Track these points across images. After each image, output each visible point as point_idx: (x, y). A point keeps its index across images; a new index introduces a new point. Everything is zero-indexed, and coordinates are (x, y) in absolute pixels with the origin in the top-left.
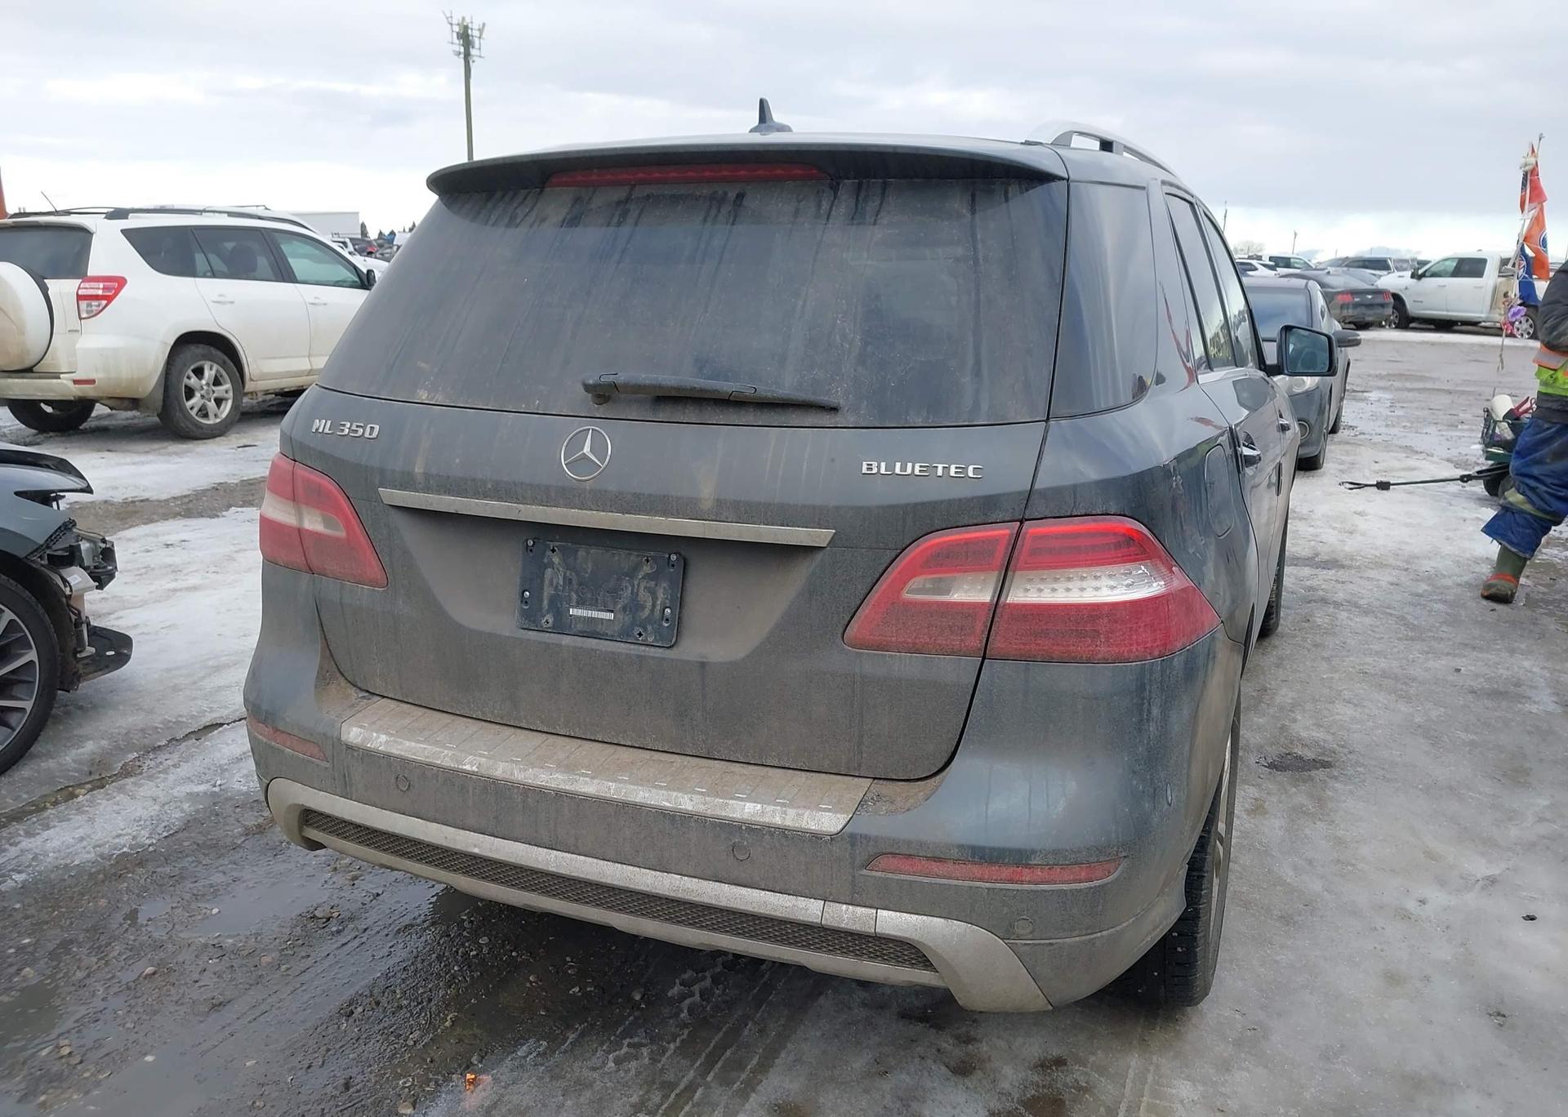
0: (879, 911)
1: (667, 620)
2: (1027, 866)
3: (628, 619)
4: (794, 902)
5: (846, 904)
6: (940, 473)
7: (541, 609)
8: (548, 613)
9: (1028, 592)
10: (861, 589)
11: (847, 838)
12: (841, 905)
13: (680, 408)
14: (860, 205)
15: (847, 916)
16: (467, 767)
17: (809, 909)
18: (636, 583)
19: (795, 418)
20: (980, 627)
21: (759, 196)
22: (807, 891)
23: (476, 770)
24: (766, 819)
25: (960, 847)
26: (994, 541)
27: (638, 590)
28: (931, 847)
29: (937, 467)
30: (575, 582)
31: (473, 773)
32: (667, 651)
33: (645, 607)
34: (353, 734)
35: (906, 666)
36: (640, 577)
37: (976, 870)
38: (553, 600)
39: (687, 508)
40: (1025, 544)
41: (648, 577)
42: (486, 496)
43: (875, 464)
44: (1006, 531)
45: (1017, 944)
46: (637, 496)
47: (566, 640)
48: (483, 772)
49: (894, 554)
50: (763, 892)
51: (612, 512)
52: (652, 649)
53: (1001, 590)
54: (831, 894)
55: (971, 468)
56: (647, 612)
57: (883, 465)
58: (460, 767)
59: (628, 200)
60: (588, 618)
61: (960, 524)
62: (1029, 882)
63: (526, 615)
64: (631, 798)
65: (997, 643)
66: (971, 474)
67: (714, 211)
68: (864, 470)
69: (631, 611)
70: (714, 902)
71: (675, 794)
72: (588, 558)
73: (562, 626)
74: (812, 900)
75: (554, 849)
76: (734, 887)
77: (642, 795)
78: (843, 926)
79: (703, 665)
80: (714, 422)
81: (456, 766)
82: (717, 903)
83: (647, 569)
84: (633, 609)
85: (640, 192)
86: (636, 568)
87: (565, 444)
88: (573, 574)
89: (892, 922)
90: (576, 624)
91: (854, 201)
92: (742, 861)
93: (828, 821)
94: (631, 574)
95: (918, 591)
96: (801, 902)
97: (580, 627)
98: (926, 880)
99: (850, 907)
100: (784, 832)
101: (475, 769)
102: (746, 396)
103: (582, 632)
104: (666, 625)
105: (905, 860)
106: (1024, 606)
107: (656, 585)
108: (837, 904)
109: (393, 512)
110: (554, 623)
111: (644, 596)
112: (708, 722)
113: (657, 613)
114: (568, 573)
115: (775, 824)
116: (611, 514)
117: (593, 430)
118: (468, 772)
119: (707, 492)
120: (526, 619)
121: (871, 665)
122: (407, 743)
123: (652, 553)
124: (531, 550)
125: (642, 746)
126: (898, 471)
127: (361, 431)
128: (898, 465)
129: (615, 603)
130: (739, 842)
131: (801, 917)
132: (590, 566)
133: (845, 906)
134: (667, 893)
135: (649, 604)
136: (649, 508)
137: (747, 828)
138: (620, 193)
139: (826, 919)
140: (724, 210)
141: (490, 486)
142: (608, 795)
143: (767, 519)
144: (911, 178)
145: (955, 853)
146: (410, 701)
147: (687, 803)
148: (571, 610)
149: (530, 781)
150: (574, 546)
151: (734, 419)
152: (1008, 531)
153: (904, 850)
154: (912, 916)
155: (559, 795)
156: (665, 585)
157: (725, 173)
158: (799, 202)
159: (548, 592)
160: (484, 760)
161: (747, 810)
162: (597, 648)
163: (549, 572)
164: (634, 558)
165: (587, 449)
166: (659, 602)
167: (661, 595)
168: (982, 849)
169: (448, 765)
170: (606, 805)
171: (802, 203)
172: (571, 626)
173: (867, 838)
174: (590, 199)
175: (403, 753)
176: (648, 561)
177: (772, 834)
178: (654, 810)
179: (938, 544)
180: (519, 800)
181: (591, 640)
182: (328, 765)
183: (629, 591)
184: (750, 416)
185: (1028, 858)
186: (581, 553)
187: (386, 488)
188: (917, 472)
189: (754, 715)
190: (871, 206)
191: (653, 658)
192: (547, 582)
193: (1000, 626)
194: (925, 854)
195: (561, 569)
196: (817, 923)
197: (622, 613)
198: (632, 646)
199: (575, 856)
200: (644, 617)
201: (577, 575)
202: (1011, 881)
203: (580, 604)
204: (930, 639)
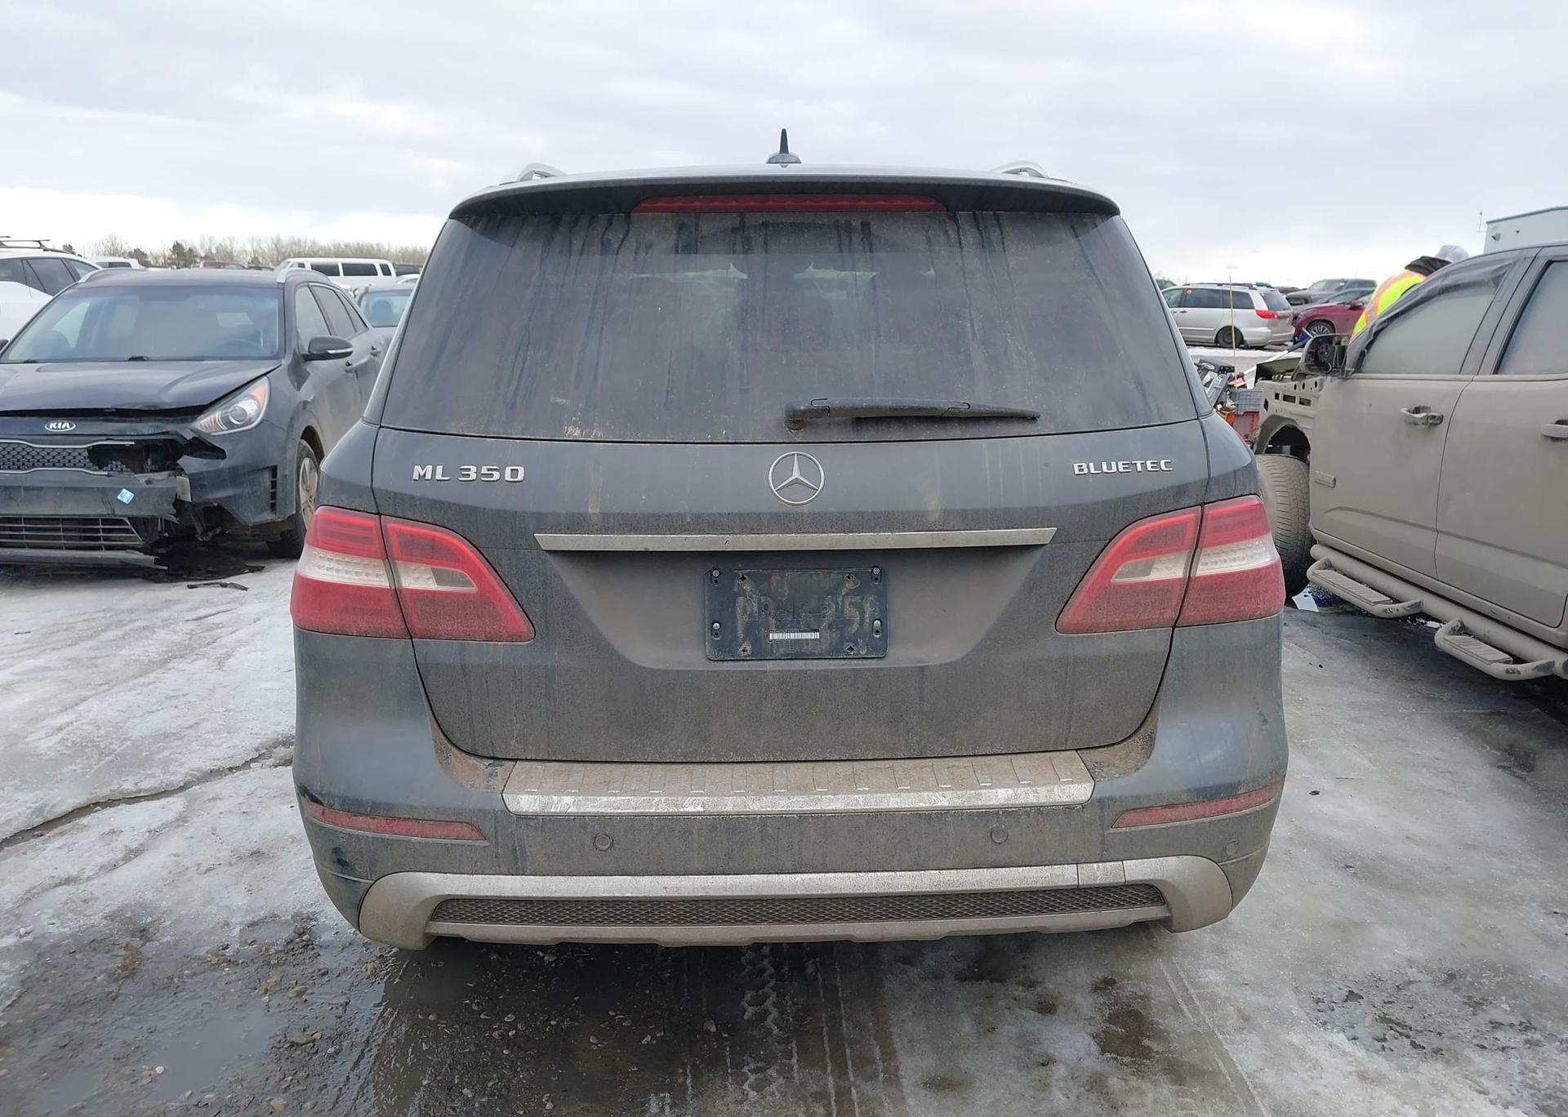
0: (1124, 862)
1: (877, 632)
2: (1236, 796)
3: (835, 636)
4: (1051, 871)
5: (1096, 862)
6: (1139, 469)
7: (736, 638)
8: (744, 640)
9: (1213, 565)
10: (1074, 579)
11: (1098, 804)
12: (1091, 865)
13: (883, 427)
14: (984, 234)
15: (1098, 873)
16: (691, 809)
17: (1065, 875)
18: (840, 600)
19: (1000, 429)
20: (1175, 601)
21: (885, 226)
22: (1062, 859)
23: (702, 810)
24: (1022, 801)
25: (1189, 791)
26: (1185, 523)
27: (843, 606)
28: (1166, 796)
29: (1136, 464)
30: (771, 607)
31: (699, 814)
32: (880, 662)
33: (853, 623)
34: (525, 802)
35: (1111, 643)
36: (843, 594)
37: (1200, 808)
38: (749, 629)
39: (916, 521)
40: (1208, 524)
41: (851, 593)
42: (683, 529)
43: (1084, 466)
44: (1192, 515)
45: (1226, 865)
46: (861, 514)
47: (769, 666)
48: (711, 809)
49: (1103, 544)
50: (1021, 869)
51: (833, 532)
52: (865, 662)
53: (1191, 564)
54: (1083, 856)
55: (1162, 463)
56: (856, 626)
57: (1091, 465)
58: (682, 810)
59: (743, 227)
60: (791, 640)
61: (1157, 512)
62: (1237, 810)
63: (718, 646)
64: (884, 806)
65: (1188, 612)
66: (1163, 468)
67: (845, 241)
68: (1077, 472)
69: (838, 628)
70: (977, 888)
71: (926, 794)
72: (783, 582)
73: (762, 652)
74: (1066, 866)
75: (798, 873)
76: (992, 870)
77: (893, 801)
78: (1098, 882)
79: (922, 669)
80: (923, 438)
81: (676, 810)
82: (980, 888)
83: (849, 585)
84: (840, 626)
85: (751, 219)
86: (841, 584)
87: (771, 469)
88: (769, 599)
89: (1137, 870)
90: (778, 648)
91: (977, 230)
92: (999, 844)
93: (1078, 791)
94: (834, 592)
95: (1127, 575)
96: (1057, 869)
97: (782, 650)
98: (1163, 826)
99: (1101, 864)
100: (1039, 809)
101: (700, 809)
102: (962, 411)
103: (784, 655)
104: (878, 636)
105: (1144, 813)
106: (1211, 577)
107: (862, 599)
108: (1089, 865)
109: (550, 558)
110: (752, 650)
111: (850, 612)
112: (924, 723)
113: (867, 627)
114: (763, 599)
115: (1031, 803)
116: (832, 534)
117: (798, 454)
118: (693, 814)
119: (933, 504)
120: (719, 651)
121: (1082, 647)
122: (604, 799)
123: (854, 570)
124: (716, 581)
125: (850, 758)
126: (1105, 470)
127: (497, 476)
128: (1104, 464)
129: (820, 623)
130: (997, 827)
131: (1061, 882)
132: (786, 588)
133: (1095, 865)
134: (930, 890)
135: (857, 619)
136: (873, 525)
137: (1004, 812)
138: (731, 220)
139: (1082, 880)
140: (856, 238)
141: (689, 520)
142: (859, 807)
143: (993, 524)
144: (1017, 211)
145: (1185, 797)
146: (560, 758)
147: (942, 800)
148: (771, 634)
149: (769, 809)
150: (766, 572)
151: (942, 434)
152: (1193, 515)
153: (1145, 804)
154: (1151, 860)
155: (803, 817)
156: (871, 598)
157: (845, 203)
158: (927, 231)
159: (741, 621)
160: (706, 798)
161: (1000, 796)
162: (807, 669)
163: (740, 600)
164: (835, 576)
165: (796, 474)
166: (867, 616)
167: (868, 609)
168: (1205, 789)
169: (666, 811)
170: (856, 818)
171: (930, 232)
172: (772, 651)
173: (1111, 799)
174: (697, 225)
175: (603, 810)
176: (849, 577)
177: (1028, 814)
178: (909, 813)
179: (1143, 531)
180: (757, 830)
181: (798, 661)
182: (486, 843)
183: (833, 610)
184: (957, 431)
185: (1237, 789)
186: (775, 578)
187: (546, 533)
188: (1121, 469)
189: (972, 709)
190: (994, 235)
191: (869, 670)
192: (739, 611)
193: (1191, 596)
194: (1161, 804)
195: (754, 596)
196: (1074, 885)
197: (828, 631)
198: (843, 662)
199: (823, 874)
200: (853, 631)
201: (772, 598)
202: (1225, 812)
203: (781, 628)
204: (1135, 615)
